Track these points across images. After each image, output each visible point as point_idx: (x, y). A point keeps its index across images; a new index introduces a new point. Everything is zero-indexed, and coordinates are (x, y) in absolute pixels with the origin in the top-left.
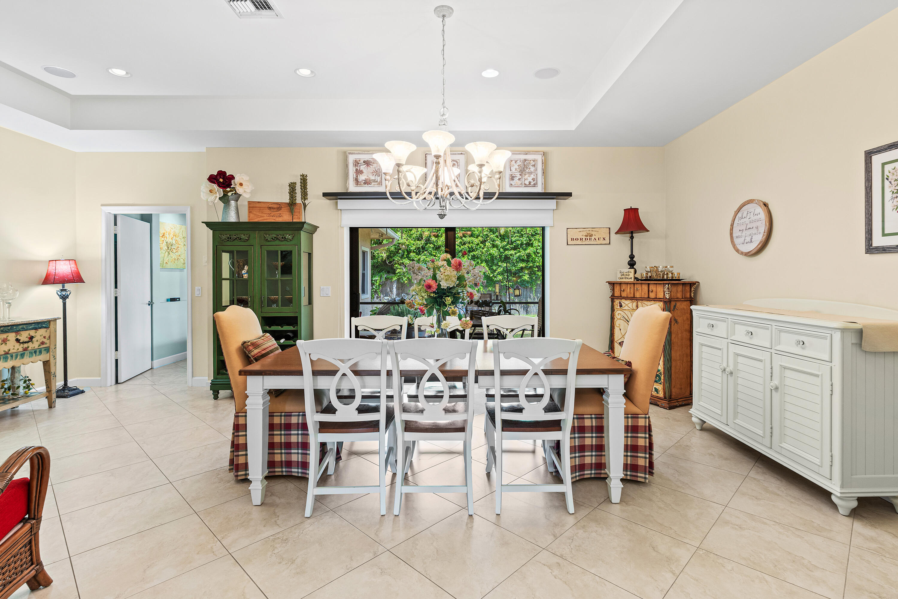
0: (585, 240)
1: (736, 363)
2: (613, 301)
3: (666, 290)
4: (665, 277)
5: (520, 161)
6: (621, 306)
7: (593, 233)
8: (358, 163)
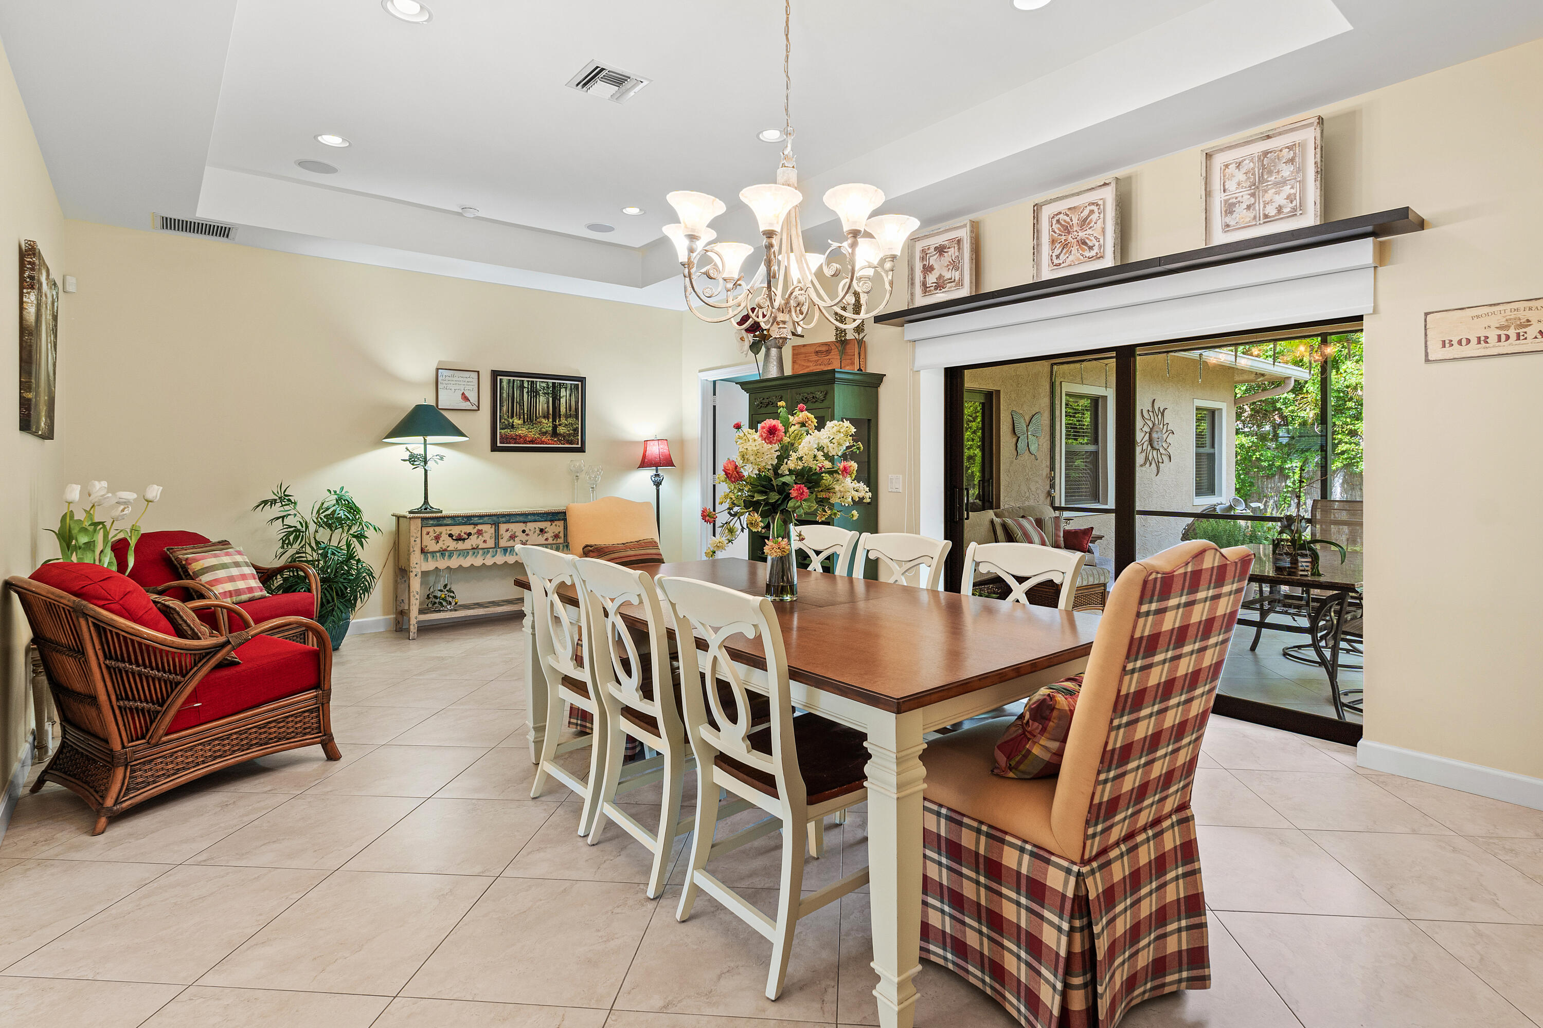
0: (1499, 340)
5: (1252, 161)
7: (1532, 316)
8: (926, 254)
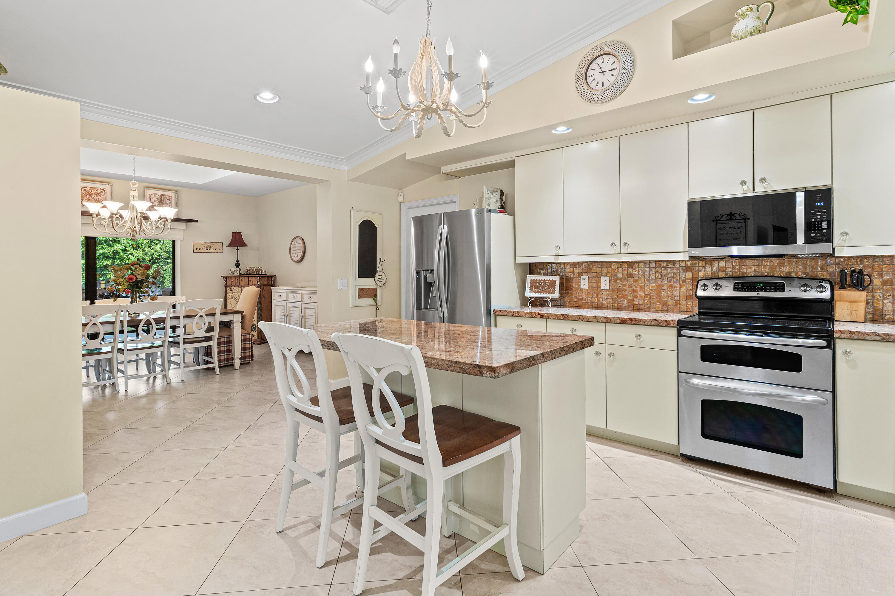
0: (206, 250)
1: (290, 311)
2: (226, 288)
3: (258, 280)
4: (258, 273)
5: (159, 196)
6: (231, 290)
7: (212, 245)
